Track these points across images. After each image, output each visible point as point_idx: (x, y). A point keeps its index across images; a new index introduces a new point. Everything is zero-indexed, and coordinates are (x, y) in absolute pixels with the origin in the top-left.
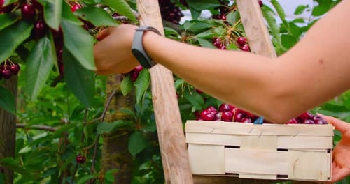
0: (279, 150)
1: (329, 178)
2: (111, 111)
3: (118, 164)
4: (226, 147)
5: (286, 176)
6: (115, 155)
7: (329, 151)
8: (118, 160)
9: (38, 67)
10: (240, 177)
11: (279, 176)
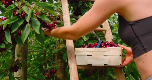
0: (104, 56)
1: (121, 65)
2: (58, 45)
3: (60, 63)
4: (88, 56)
5: (107, 64)
6: (59, 60)
7: (120, 56)
8: (60, 62)
9: (26, 32)
10: (92, 65)
11: (105, 64)
